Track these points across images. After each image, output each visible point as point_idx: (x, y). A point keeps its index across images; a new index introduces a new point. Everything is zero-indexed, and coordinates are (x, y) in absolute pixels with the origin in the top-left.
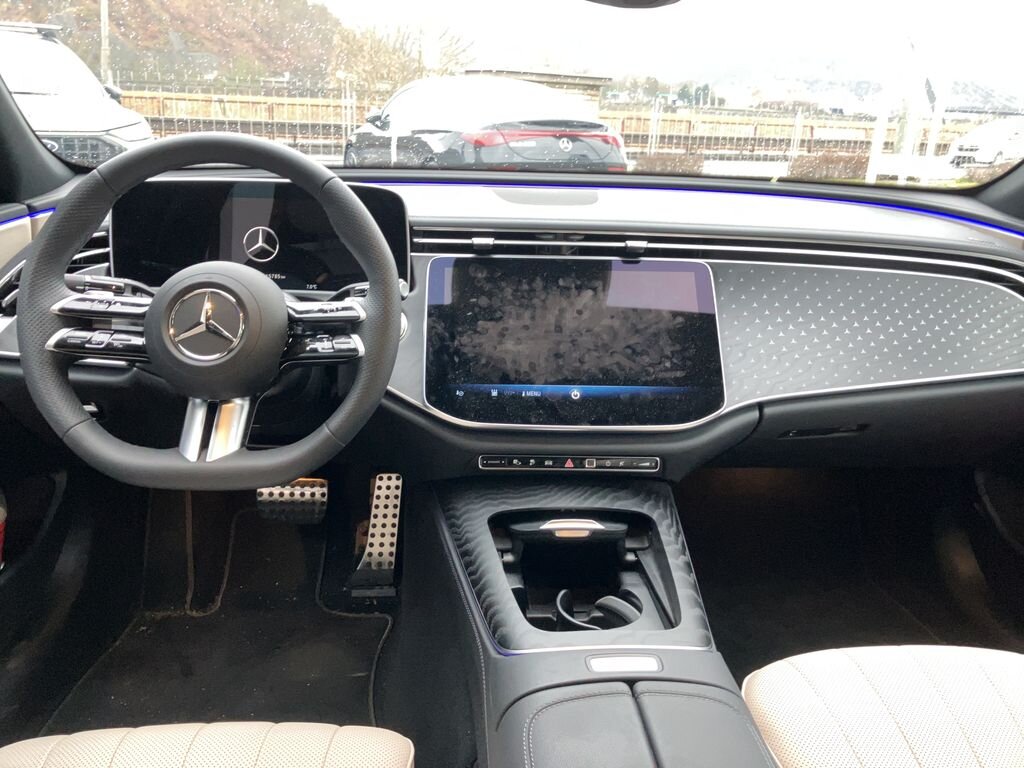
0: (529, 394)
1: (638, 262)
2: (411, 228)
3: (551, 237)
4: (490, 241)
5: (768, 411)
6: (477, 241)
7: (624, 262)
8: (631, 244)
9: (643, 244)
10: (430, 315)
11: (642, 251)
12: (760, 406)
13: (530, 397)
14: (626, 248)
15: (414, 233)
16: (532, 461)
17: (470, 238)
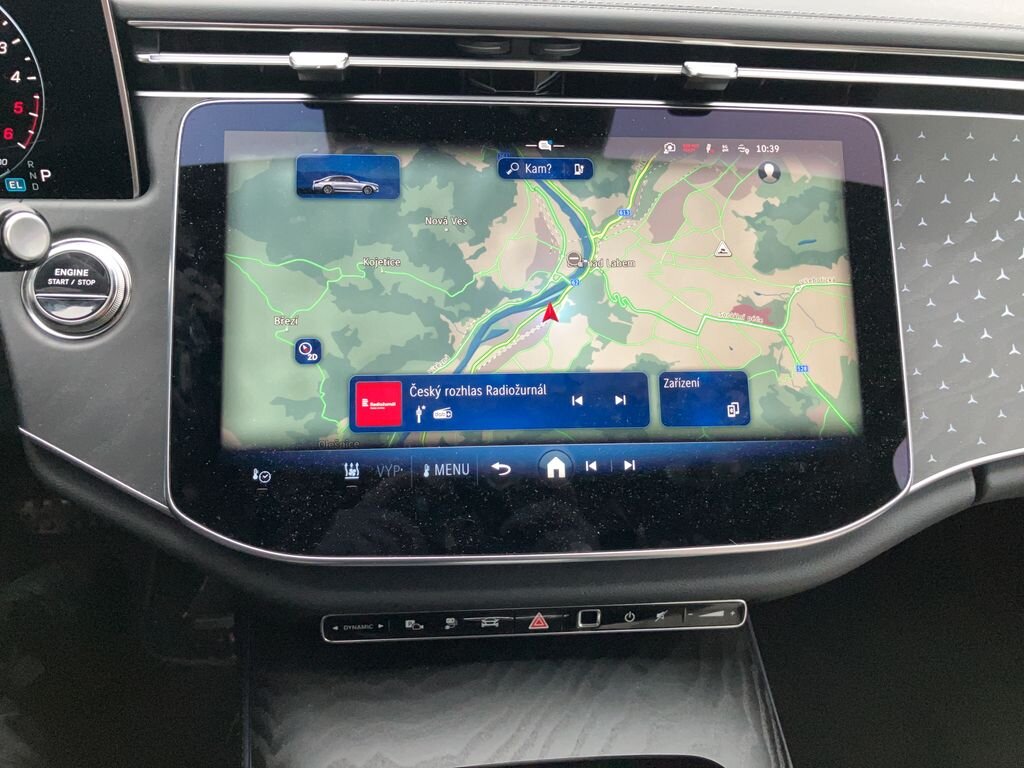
0: (441, 470)
1: (706, 112)
2: (121, 23)
3: (495, 48)
4: (336, 60)
5: (995, 480)
6: (302, 59)
7: (672, 112)
8: (697, 68)
9: (727, 70)
10: (181, 265)
11: (722, 87)
12: (979, 473)
13: (445, 478)
14: (683, 78)
15: (133, 38)
16: (450, 621)
17: (285, 50)
